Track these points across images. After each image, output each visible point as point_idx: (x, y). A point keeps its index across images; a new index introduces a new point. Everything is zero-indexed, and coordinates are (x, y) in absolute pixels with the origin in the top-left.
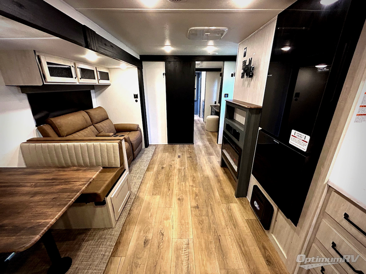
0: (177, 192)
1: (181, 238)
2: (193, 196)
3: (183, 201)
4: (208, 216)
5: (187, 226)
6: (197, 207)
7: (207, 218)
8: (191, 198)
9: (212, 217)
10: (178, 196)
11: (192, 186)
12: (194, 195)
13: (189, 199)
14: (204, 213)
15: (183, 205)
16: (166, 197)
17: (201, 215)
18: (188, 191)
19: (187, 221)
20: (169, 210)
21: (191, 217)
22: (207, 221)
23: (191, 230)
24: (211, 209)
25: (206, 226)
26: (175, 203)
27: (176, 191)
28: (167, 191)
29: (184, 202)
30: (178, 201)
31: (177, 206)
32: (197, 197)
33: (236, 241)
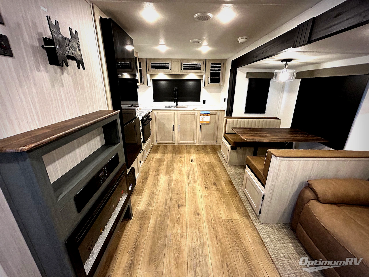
0: (202, 225)
1: (193, 186)
2: (183, 218)
3: (195, 212)
4: (171, 198)
5: (189, 192)
6: (179, 206)
7: (173, 197)
8: (185, 215)
9: (168, 198)
10: (200, 218)
11: (182, 236)
12: (181, 220)
13: (187, 215)
14: (174, 201)
15: (194, 208)
16: (214, 217)
17: (177, 199)
18: (189, 226)
19: (190, 195)
20: (206, 203)
21: (186, 197)
22: (173, 194)
23: (186, 190)
24: (166, 204)
25: (175, 192)
26: (202, 210)
27: (205, 226)
28: (217, 225)
29: (193, 211)
30: (200, 212)
31: (200, 207)
32: (177, 217)
33: (158, 185)
